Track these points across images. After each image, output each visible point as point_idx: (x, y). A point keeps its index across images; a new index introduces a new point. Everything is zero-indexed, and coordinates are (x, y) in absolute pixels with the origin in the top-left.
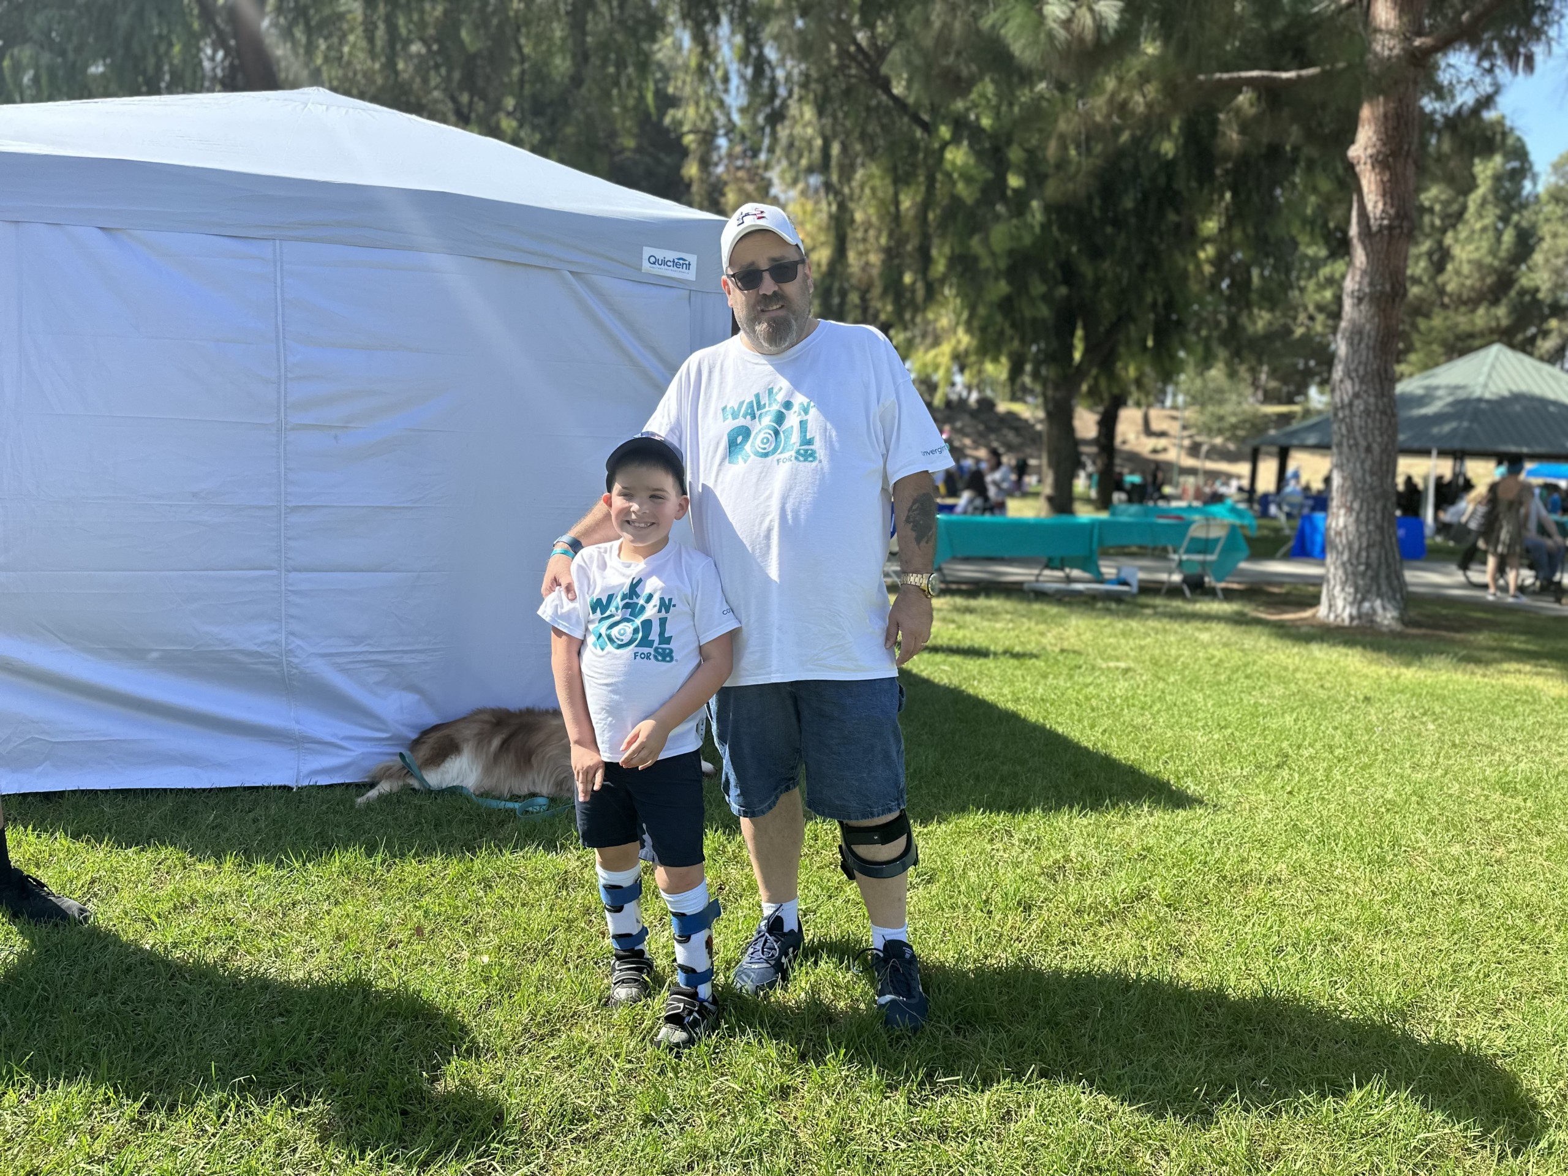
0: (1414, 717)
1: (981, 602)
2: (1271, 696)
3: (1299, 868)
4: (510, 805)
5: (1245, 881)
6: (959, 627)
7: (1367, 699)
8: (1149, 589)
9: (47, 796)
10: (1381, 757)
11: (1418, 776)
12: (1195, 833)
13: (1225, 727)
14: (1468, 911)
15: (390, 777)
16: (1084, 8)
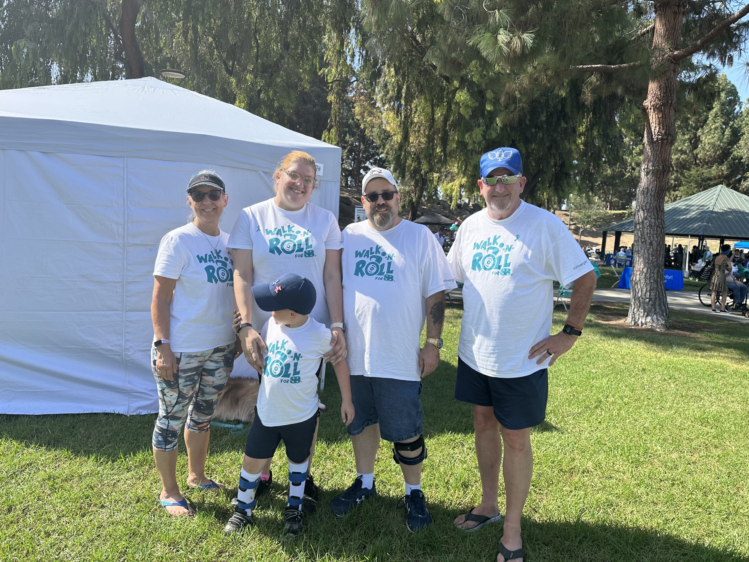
0: (665, 380)
2: (598, 368)
3: (598, 465)
4: (227, 426)
5: (572, 471)
7: (644, 370)
10: (645, 403)
11: (663, 414)
12: (551, 445)
13: (574, 385)
14: (675, 491)
16: (516, 37)
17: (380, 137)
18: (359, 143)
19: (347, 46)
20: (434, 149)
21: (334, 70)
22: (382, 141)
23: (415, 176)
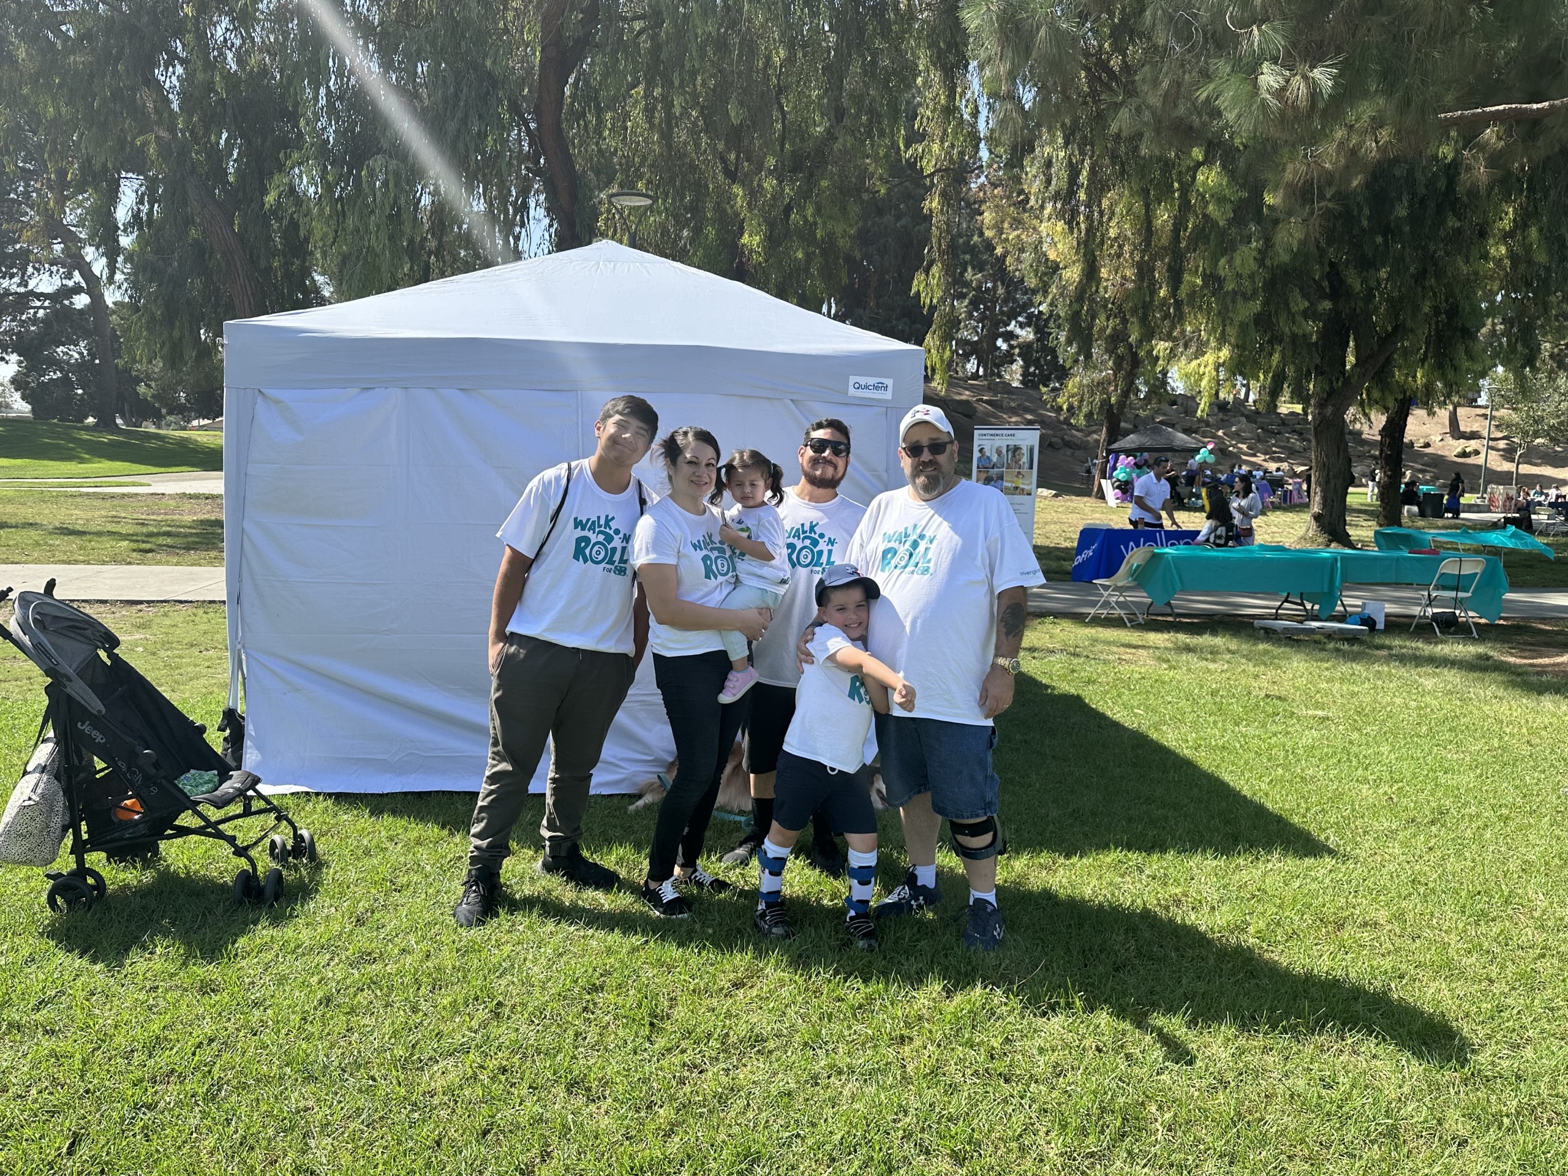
1: (1206, 640)
4: (738, 818)
6: (1171, 668)
8: (1397, 625)
9: (420, 795)
15: (652, 791)
16: (1298, 77)
17: (1036, 271)
18: (994, 282)
19: (962, 96)
20: (1153, 292)
21: (936, 148)
22: (1041, 279)
23: (1116, 348)
